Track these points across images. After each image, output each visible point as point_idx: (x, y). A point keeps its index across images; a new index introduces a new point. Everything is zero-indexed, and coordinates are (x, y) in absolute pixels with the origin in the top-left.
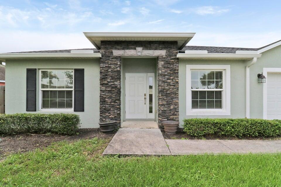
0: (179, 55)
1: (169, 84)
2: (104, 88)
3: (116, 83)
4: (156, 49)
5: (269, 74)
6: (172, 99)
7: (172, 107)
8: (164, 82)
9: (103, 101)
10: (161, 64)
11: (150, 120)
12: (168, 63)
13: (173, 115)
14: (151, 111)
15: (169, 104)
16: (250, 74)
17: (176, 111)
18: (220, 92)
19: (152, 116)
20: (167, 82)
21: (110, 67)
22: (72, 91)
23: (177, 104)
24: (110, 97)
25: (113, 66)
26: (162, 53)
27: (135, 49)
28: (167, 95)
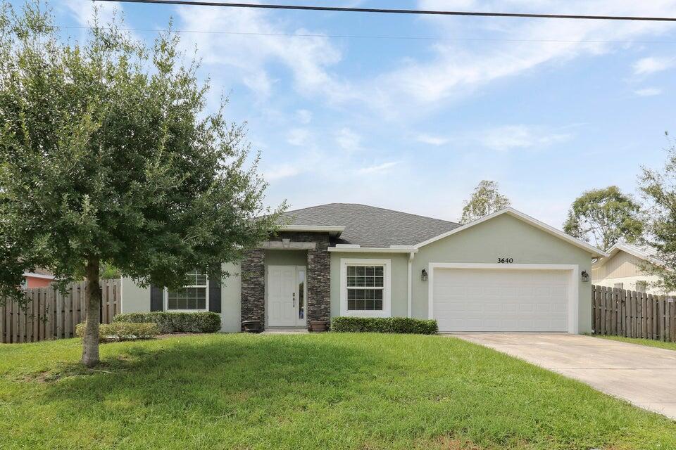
0: (330, 249)
1: (319, 281)
2: (246, 285)
3: (260, 279)
4: (304, 241)
5: (436, 270)
6: (323, 297)
7: (322, 307)
8: (314, 278)
9: (244, 300)
10: (311, 257)
11: (301, 328)
12: (317, 256)
13: (324, 316)
14: (301, 317)
15: (319, 303)
16: (411, 271)
17: (327, 312)
18: (381, 290)
19: (304, 322)
20: (317, 279)
21: (252, 261)
22: (205, 288)
23: (328, 303)
24: (253, 295)
25: (256, 260)
26: (311, 245)
27: (282, 241)
28: (317, 293)
